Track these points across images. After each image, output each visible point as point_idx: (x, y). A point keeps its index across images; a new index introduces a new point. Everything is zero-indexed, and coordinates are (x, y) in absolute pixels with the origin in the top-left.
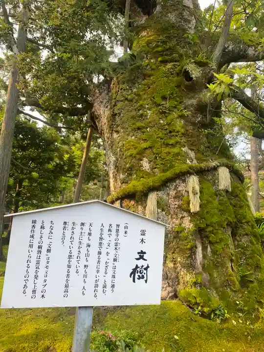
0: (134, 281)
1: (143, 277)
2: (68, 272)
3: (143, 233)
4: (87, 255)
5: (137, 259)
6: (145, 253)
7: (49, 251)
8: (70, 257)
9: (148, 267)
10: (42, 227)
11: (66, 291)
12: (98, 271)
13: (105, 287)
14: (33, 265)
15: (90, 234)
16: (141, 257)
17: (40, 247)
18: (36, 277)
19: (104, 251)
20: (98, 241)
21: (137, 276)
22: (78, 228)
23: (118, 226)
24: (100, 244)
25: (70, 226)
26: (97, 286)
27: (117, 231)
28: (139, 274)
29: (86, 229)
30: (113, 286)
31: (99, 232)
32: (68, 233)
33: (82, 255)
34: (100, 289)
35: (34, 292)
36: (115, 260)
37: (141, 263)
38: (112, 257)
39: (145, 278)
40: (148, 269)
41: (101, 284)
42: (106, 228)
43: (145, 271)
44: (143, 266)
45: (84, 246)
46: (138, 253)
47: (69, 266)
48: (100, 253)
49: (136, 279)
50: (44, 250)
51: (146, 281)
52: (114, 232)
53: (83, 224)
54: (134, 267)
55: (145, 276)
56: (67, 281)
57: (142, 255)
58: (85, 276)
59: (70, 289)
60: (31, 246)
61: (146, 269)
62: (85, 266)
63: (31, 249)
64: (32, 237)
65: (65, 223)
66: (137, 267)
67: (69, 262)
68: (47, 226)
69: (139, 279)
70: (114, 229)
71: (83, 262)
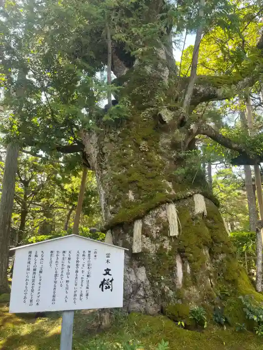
0: (103, 291)
1: (109, 287)
2: (55, 286)
3: (108, 256)
4: (68, 274)
5: (104, 275)
6: (110, 270)
7: (41, 272)
8: (56, 275)
9: (113, 280)
10: (36, 256)
11: (54, 300)
12: (76, 285)
13: (81, 295)
14: (30, 282)
15: (69, 259)
16: (108, 273)
17: (35, 270)
18: (32, 291)
19: (80, 270)
20: (75, 263)
21: (104, 287)
22: (61, 255)
23: (89, 252)
24: (77, 265)
25: (55, 254)
26: (75, 295)
27: (89, 255)
28: (106, 285)
29: (67, 255)
30: (87, 295)
31: (76, 257)
32: (54, 259)
33: (65, 274)
34: (78, 297)
35: (31, 301)
36: (88, 276)
37: (107, 277)
38: (86, 274)
39: (111, 288)
40: (113, 282)
41: (78, 294)
42: (81, 254)
43: (110, 283)
44: (109, 279)
45: (66, 267)
46: (105, 270)
47: (55, 282)
48: (77, 272)
49: (104, 289)
50: (37, 271)
51: (111, 290)
52: (87, 257)
53: (64, 252)
54: (102, 281)
55: (111, 286)
56: (54, 292)
57: (107, 272)
58: (67, 288)
59: (56, 298)
60: (28, 269)
61: (111, 281)
62: (67, 281)
63: (28, 272)
64: (29, 263)
65: (52, 252)
66: (104, 280)
67: (56, 279)
68: (39, 254)
69: (106, 289)
70: (87, 254)
71: (65, 278)
